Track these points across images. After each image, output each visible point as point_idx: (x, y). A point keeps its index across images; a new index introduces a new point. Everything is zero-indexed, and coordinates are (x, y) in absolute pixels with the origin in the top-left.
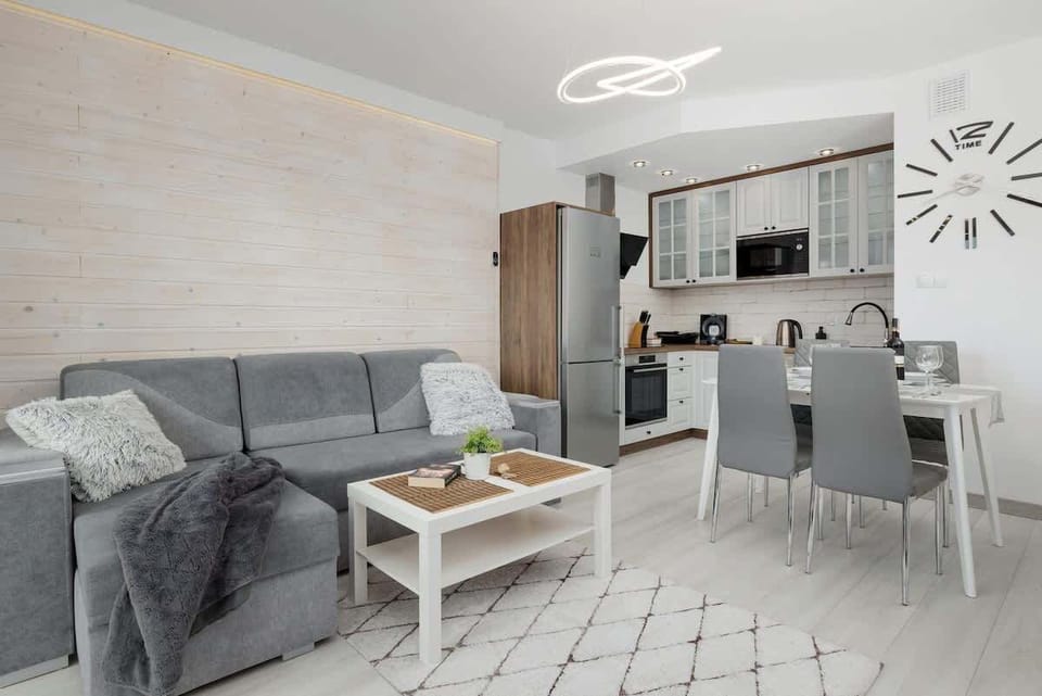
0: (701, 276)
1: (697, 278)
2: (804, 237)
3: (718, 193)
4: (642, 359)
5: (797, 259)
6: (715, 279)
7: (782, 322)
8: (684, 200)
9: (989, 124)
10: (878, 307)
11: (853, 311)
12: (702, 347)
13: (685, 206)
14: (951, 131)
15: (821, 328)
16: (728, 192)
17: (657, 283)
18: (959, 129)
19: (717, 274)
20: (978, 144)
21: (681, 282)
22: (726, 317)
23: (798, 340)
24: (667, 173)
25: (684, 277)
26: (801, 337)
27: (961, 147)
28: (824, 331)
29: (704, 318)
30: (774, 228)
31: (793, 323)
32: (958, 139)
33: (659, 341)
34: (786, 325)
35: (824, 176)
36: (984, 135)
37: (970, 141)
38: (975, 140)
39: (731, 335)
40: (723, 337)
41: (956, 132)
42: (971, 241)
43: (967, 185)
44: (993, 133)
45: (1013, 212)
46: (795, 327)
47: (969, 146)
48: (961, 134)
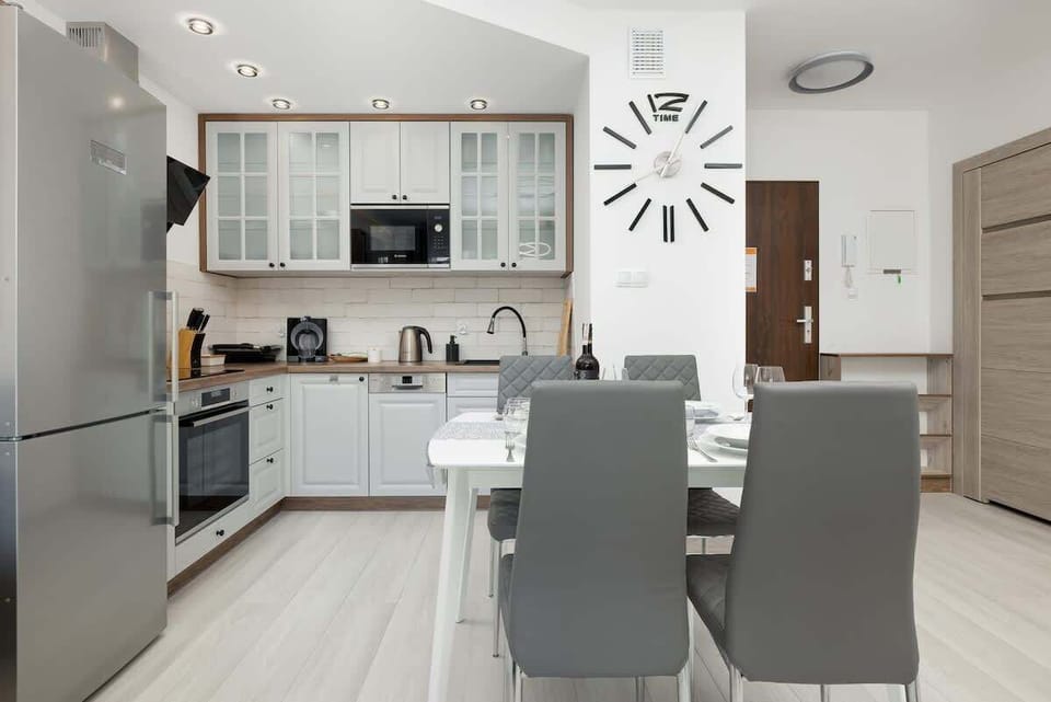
0: (292, 257)
1: (287, 260)
2: (444, 216)
3: (319, 136)
4: (207, 399)
5: (434, 246)
6: (315, 265)
7: (404, 329)
8: (264, 136)
9: (684, 98)
10: (517, 313)
11: (494, 316)
12: (291, 367)
13: (265, 144)
14: (649, 96)
15: (452, 338)
16: (336, 135)
17: (215, 263)
18: (657, 96)
19: (319, 257)
20: (675, 118)
21: (260, 266)
22: (326, 320)
23: (426, 355)
24: (247, 71)
25: (265, 258)
26: (430, 351)
27: (659, 118)
28: (456, 341)
29: (292, 323)
30: (405, 198)
31: (419, 331)
32: (657, 108)
33: (221, 360)
34: (410, 335)
35: (468, 138)
36: (679, 110)
37: (668, 113)
38: (672, 113)
39: (333, 350)
40: (322, 351)
41: (654, 99)
42: (669, 234)
43: (668, 167)
44: (688, 109)
45: (706, 203)
46: (423, 336)
47: (667, 118)
48: (659, 102)
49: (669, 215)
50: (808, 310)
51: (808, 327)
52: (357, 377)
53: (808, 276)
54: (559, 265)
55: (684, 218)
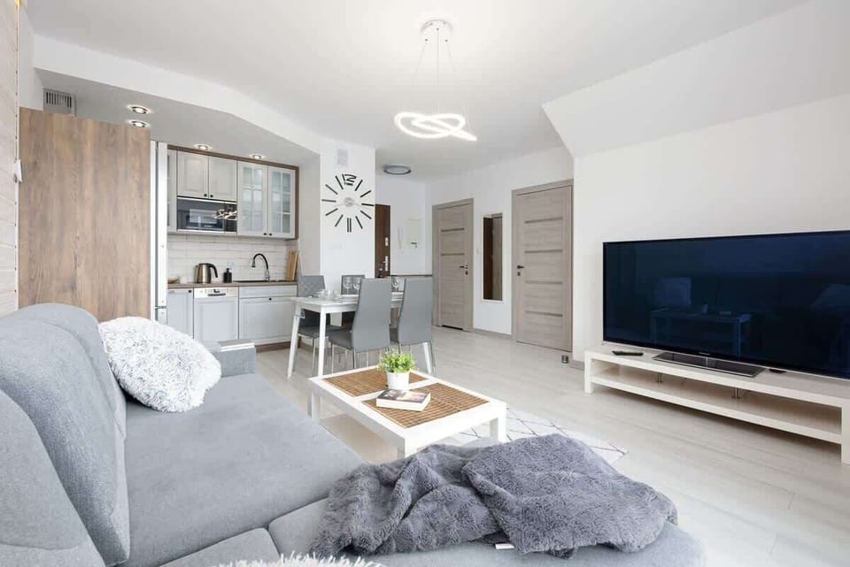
2: (235, 208)
7: (201, 265)
9: (355, 177)
10: (263, 257)
11: (254, 258)
14: (343, 175)
15: (228, 269)
18: (345, 175)
20: (352, 185)
26: (215, 276)
27: (346, 184)
28: (230, 271)
30: (212, 196)
31: (209, 266)
32: (345, 180)
34: (204, 268)
36: (353, 182)
37: (349, 182)
38: (351, 183)
42: (349, 229)
43: (349, 202)
44: (356, 182)
45: (362, 218)
46: (211, 268)
47: (349, 184)
48: (346, 178)
49: (349, 221)
50: (387, 258)
51: (387, 265)
52: (187, 290)
53: (387, 244)
54: (291, 235)
55: (355, 224)
